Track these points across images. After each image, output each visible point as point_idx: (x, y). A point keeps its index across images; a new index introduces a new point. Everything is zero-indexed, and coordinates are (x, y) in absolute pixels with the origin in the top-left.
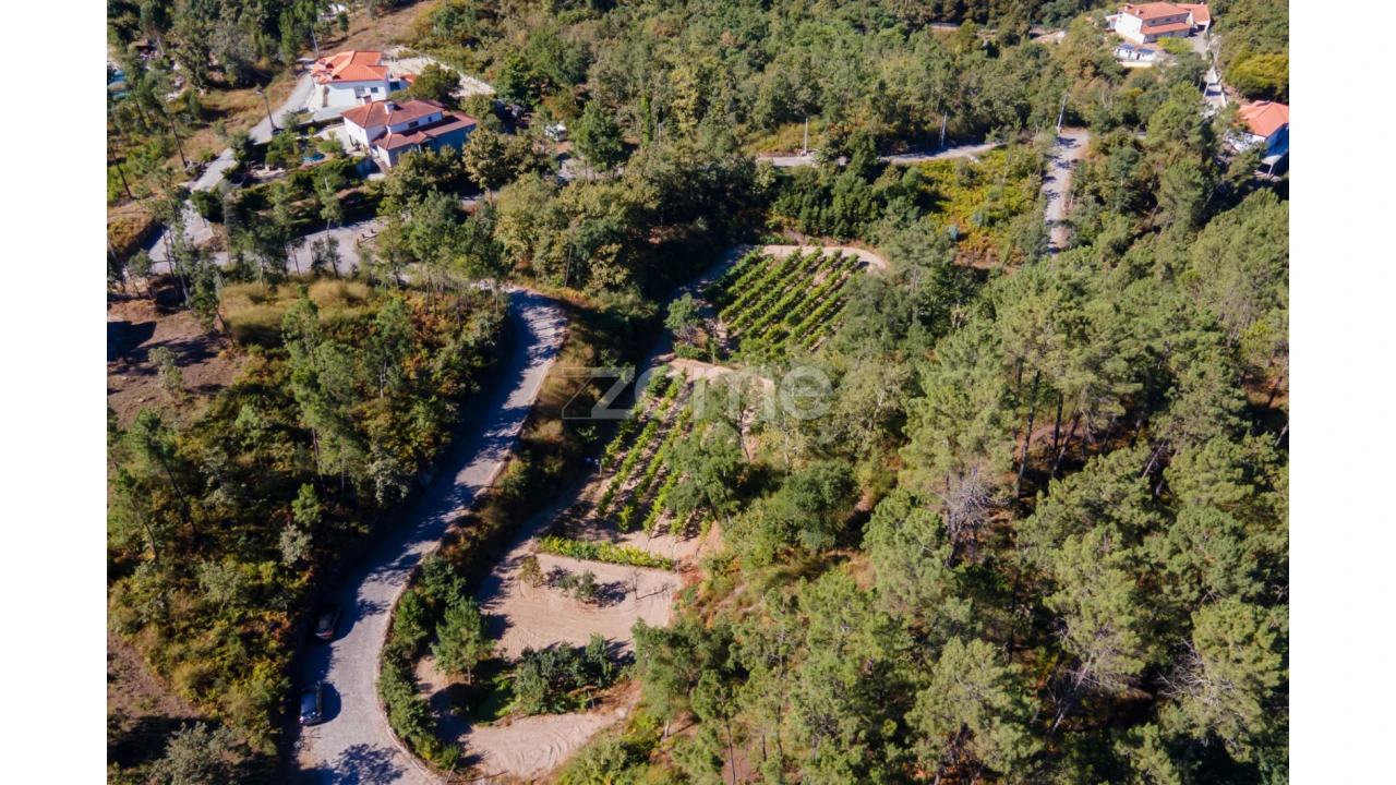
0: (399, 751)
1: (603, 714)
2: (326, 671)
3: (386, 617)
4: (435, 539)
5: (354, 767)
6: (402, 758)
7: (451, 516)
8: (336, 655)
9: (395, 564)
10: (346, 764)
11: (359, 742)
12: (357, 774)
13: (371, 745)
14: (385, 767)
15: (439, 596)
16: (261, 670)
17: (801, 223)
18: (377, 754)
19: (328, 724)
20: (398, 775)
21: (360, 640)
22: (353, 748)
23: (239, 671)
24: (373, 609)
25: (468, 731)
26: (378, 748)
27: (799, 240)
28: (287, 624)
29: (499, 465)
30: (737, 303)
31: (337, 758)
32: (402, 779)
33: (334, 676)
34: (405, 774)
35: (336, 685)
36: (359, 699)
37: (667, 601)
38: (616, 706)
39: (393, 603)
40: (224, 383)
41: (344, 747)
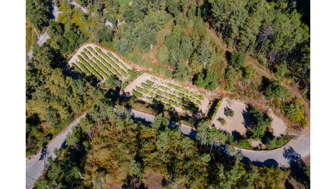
0: (285, 148)
1: (269, 113)
2: (261, 162)
3: (242, 150)
5: (289, 156)
6: (287, 147)
9: (223, 148)
10: (288, 158)
11: (282, 156)
12: (291, 155)
13: (283, 153)
14: (289, 150)
18: (285, 152)
20: (291, 148)
21: (250, 155)
22: (284, 157)
24: (240, 152)
26: (284, 152)
29: (183, 125)
31: (287, 160)
32: (292, 147)
34: (291, 146)
35: (265, 160)
36: (269, 155)
37: (232, 101)
38: (268, 111)
39: (238, 148)
40: (162, 178)
41: (284, 158)
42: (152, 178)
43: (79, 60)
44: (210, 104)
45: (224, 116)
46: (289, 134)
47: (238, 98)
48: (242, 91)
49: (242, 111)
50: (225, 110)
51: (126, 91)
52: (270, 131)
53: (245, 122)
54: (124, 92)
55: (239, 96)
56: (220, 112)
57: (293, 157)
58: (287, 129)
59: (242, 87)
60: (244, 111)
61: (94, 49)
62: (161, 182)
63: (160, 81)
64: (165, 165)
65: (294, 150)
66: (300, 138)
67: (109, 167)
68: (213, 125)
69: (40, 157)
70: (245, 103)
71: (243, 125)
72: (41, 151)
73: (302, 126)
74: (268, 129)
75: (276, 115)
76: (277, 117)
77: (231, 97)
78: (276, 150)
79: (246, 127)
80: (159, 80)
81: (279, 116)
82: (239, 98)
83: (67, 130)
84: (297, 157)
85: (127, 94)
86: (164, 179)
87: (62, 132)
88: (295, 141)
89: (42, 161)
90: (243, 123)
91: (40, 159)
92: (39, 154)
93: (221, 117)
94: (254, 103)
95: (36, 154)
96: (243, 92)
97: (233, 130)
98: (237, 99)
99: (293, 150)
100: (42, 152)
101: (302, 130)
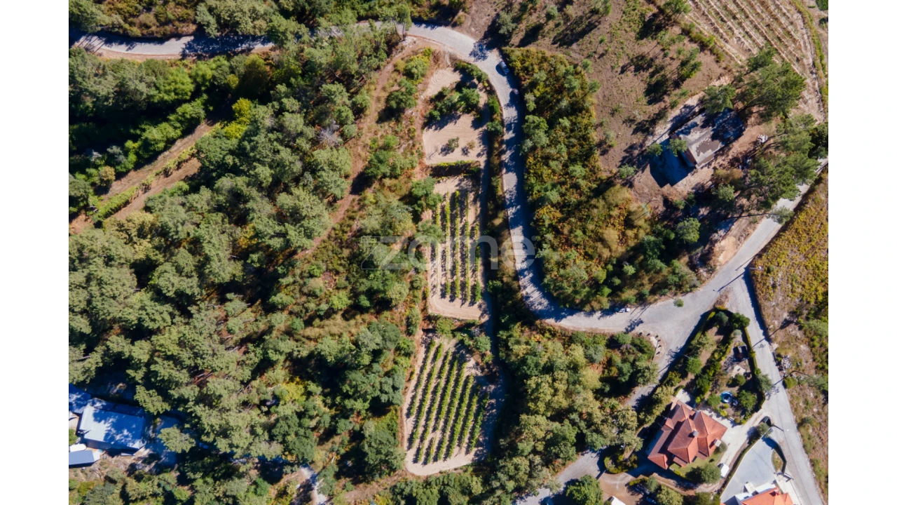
0: (473, 62)
1: (428, 97)
2: (508, 79)
3: (502, 104)
4: (507, 141)
5: (482, 53)
6: (472, 60)
7: (508, 153)
8: (508, 86)
9: (513, 125)
10: (485, 54)
11: (486, 61)
12: (480, 52)
13: (482, 61)
14: (475, 56)
16: (518, 64)
18: (479, 59)
19: (497, 64)
20: (470, 55)
21: (506, 95)
22: (486, 59)
24: (508, 105)
25: (461, 78)
26: (479, 61)
28: (523, 83)
29: (505, 189)
31: (488, 55)
32: (468, 54)
33: (505, 79)
34: (468, 56)
35: (502, 77)
36: (493, 74)
37: (427, 151)
38: (426, 99)
39: (504, 111)
40: (602, 157)
41: (488, 59)
42: (607, 167)
43: (455, 450)
44: (439, 182)
45: (458, 151)
46: (449, 63)
48: (409, 145)
49: (437, 131)
50: (446, 154)
51: (479, 313)
52: (454, 86)
53: (451, 121)
54: (482, 315)
55: (417, 146)
56: (455, 158)
57: (481, 50)
58: (442, 69)
59: (404, 146)
60: (436, 129)
61: (413, 450)
62: (606, 156)
63: (435, 277)
64: (586, 163)
65: (471, 51)
66: (451, 51)
67: (622, 218)
68: (479, 155)
69: (641, 325)
70: (422, 133)
71: (458, 121)
72: (633, 332)
73: (433, 53)
74: (452, 90)
75: (427, 87)
76: (430, 86)
77: (421, 155)
78: (481, 70)
79: (459, 117)
80: (433, 279)
81: (426, 85)
82: (420, 144)
83: (592, 329)
84: (479, 46)
85: (483, 307)
86: (601, 155)
87: (598, 332)
88: (458, 55)
89: (643, 318)
90: (455, 123)
91: (642, 322)
92: (638, 329)
93: (461, 153)
94: (419, 121)
95: (641, 334)
96: (411, 142)
97: (472, 129)
98: (421, 147)
100: (633, 329)
101: (437, 52)
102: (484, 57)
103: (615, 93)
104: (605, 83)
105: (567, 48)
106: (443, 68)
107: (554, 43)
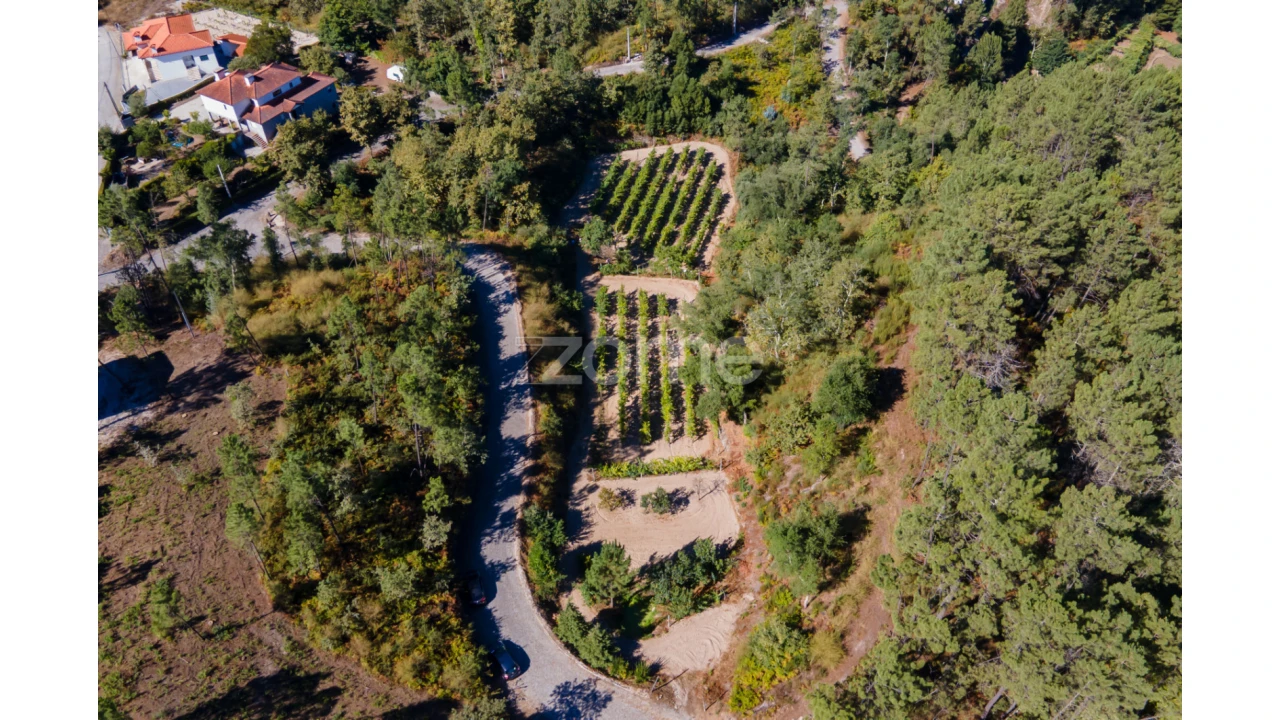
0: (597, 679)
1: (734, 602)
2: (497, 631)
3: (520, 570)
4: (518, 493)
5: (569, 703)
6: (603, 685)
7: (518, 469)
8: (497, 615)
9: (498, 523)
10: (561, 702)
11: (561, 681)
12: (575, 707)
13: (572, 680)
14: (594, 695)
15: (548, 540)
16: (457, 645)
17: (648, 127)
18: (580, 686)
19: (526, 674)
20: (608, 699)
21: (509, 597)
22: (559, 687)
23: (442, 653)
24: (504, 567)
25: (638, 646)
26: (579, 682)
27: (647, 142)
28: (452, 600)
29: (531, 413)
30: (624, 213)
31: (551, 699)
32: (614, 701)
33: (506, 633)
34: (614, 696)
35: (513, 640)
36: (539, 646)
37: (725, 495)
38: (741, 593)
39: (517, 557)
40: (279, 398)
41: (551, 688)
43: (645, 164)
46: (674, 684)
47: (745, 501)
51: (603, 282)
55: (750, 498)
57: (574, 713)
58: (697, 672)
61: (714, 164)
62: (269, 399)
65: (603, 710)
66: (669, 714)
68: (592, 490)
70: (742, 531)
71: (646, 561)
73: (725, 704)
75: (738, 623)
76: (730, 628)
77: (738, 485)
78: (573, 657)
82: (745, 505)
88: (646, 703)
90: (652, 558)
93: (636, 496)
94: (753, 548)
98: (738, 500)
99: (604, 706)
101: (712, 709)
102: (564, 691)
103: (190, 518)
104: (208, 546)
105: (293, 668)
106: (693, 675)
107: (336, 692)
